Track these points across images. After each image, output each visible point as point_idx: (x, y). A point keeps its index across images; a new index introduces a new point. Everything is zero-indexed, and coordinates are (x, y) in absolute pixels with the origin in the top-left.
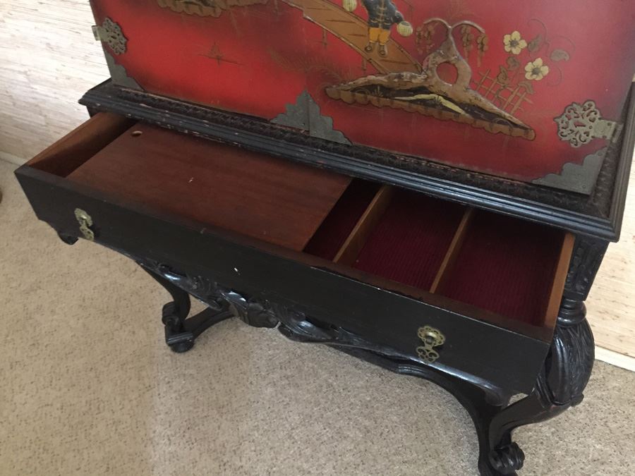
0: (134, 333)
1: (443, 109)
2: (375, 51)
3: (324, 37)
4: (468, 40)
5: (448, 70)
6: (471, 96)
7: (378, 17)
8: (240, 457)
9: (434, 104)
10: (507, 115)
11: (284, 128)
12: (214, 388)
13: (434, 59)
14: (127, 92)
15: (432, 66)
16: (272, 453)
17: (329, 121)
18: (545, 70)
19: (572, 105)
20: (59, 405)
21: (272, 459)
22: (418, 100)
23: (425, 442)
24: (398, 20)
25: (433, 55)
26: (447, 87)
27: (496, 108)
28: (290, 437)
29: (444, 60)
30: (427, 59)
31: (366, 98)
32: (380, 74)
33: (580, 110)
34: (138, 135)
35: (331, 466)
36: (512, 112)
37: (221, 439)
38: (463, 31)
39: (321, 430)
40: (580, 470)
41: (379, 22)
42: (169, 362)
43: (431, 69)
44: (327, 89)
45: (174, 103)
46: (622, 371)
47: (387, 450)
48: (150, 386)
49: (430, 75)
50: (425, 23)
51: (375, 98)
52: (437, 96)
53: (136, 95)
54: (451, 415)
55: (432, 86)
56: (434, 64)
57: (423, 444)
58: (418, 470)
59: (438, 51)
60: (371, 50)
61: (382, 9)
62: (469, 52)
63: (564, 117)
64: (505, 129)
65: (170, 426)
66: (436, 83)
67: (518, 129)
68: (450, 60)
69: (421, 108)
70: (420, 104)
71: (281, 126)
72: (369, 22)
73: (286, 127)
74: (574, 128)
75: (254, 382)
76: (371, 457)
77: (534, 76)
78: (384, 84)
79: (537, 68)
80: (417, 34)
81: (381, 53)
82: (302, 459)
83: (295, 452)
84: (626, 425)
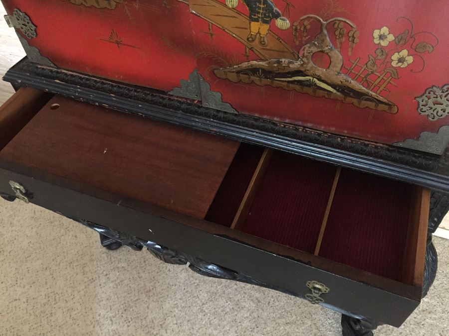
0: (76, 237)
1: (317, 89)
2: (257, 41)
3: (209, 29)
4: (340, 34)
5: (322, 57)
6: (342, 78)
7: (259, 13)
8: (166, 330)
9: (310, 84)
10: (374, 94)
11: (180, 100)
12: (142, 277)
13: (309, 49)
14: (43, 69)
15: (307, 54)
16: (189, 324)
17: (218, 95)
18: (410, 59)
19: (432, 88)
20: (25, 300)
21: (190, 330)
22: (295, 81)
23: (301, 306)
24: (277, 16)
25: (308, 45)
26: (321, 71)
27: (364, 89)
28: (202, 311)
29: (320, 50)
30: (303, 48)
31: (249, 78)
32: (261, 60)
33: (439, 92)
34: (56, 107)
35: (234, 331)
36: (379, 92)
37: (150, 317)
38: (336, 26)
39: (224, 303)
41: (259, 17)
42: (106, 259)
43: (306, 57)
44: (215, 71)
45: (84, 78)
47: (274, 315)
48: (92, 279)
49: (306, 61)
50: (301, 18)
51: (258, 78)
52: (311, 78)
53: (51, 71)
55: (308, 70)
56: (309, 53)
57: (300, 308)
58: (298, 329)
59: (313, 42)
60: (253, 41)
61: (262, 6)
62: (341, 43)
63: (424, 97)
64: (372, 105)
65: (111, 309)
66: (312, 68)
67: (384, 105)
68: (324, 50)
69: (298, 87)
70: (297, 84)
71: (177, 97)
72: (250, 17)
73: (182, 98)
74: (432, 106)
75: (171, 269)
76: (263, 321)
77: (400, 64)
78: (264, 68)
79: (403, 58)
80: (294, 27)
81: (262, 42)
82: (212, 328)
83: (206, 322)
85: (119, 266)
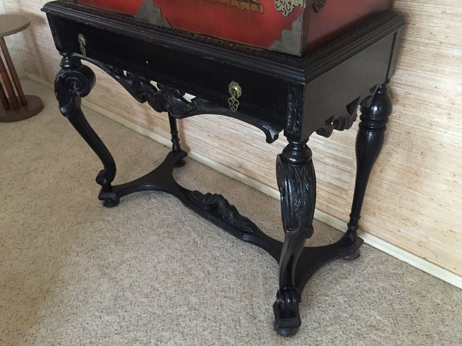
0: (84, 191)
8: (117, 272)
12: (119, 231)
16: (138, 274)
20: (22, 223)
21: (137, 278)
23: (246, 288)
28: (155, 267)
35: (174, 289)
37: (110, 260)
39: (177, 267)
40: (356, 330)
42: (98, 211)
46: (422, 272)
47: (217, 288)
48: (80, 222)
54: (273, 275)
57: (244, 289)
58: (233, 304)
65: (81, 246)
75: (146, 232)
76: (204, 290)
82: (156, 281)
83: (154, 276)
84: (408, 309)
85: (106, 218)
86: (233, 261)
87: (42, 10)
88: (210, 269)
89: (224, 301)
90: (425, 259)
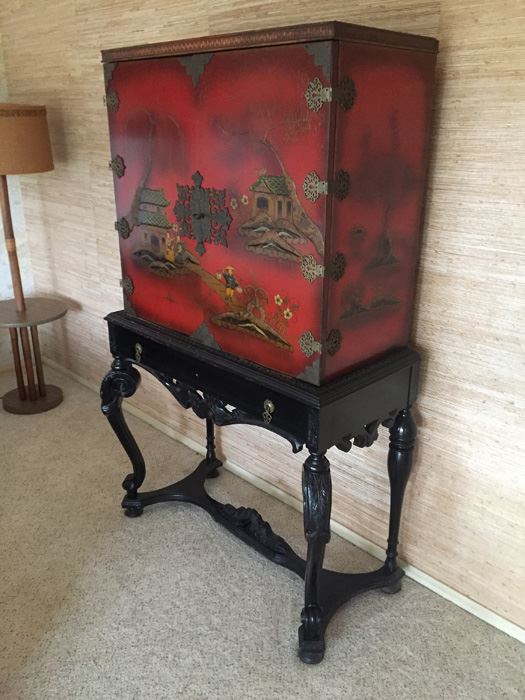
1: (257, 332)
3: (210, 291)
4: (262, 297)
5: (256, 311)
6: (265, 326)
7: (230, 283)
9: (253, 329)
10: (281, 337)
14: (129, 316)
16: (159, 589)
17: (212, 336)
18: (291, 315)
19: (303, 333)
21: (157, 593)
22: (247, 327)
24: (237, 285)
27: (276, 333)
30: (248, 305)
31: (227, 324)
32: (231, 312)
33: (306, 336)
38: (260, 293)
41: (230, 286)
43: (250, 311)
44: (212, 319)
45: (147, 323)
49: (250, 314)
50: (246, 288)
51: (230, 324)
52: (254, 325)
55: (251, 319)
56: (251, 308)
59: (252, 302)
60: (228, 300)
61: (230, 279)
62: (263, 303)
63: (301, 339)
65: (100, 557)
67: (286, 346)
68: (257, 307)
69: (248, 331)
71: (193, 338)
72: (226, 286)
77: (287, 317)
78: (233, 317)
79: (288, 313)
81: (232, 301)
85: (127, 529)
86: (262, 584)
87: (105, 319)
88: (237, 590)
89: (248, 624)
90: (467, 596)
